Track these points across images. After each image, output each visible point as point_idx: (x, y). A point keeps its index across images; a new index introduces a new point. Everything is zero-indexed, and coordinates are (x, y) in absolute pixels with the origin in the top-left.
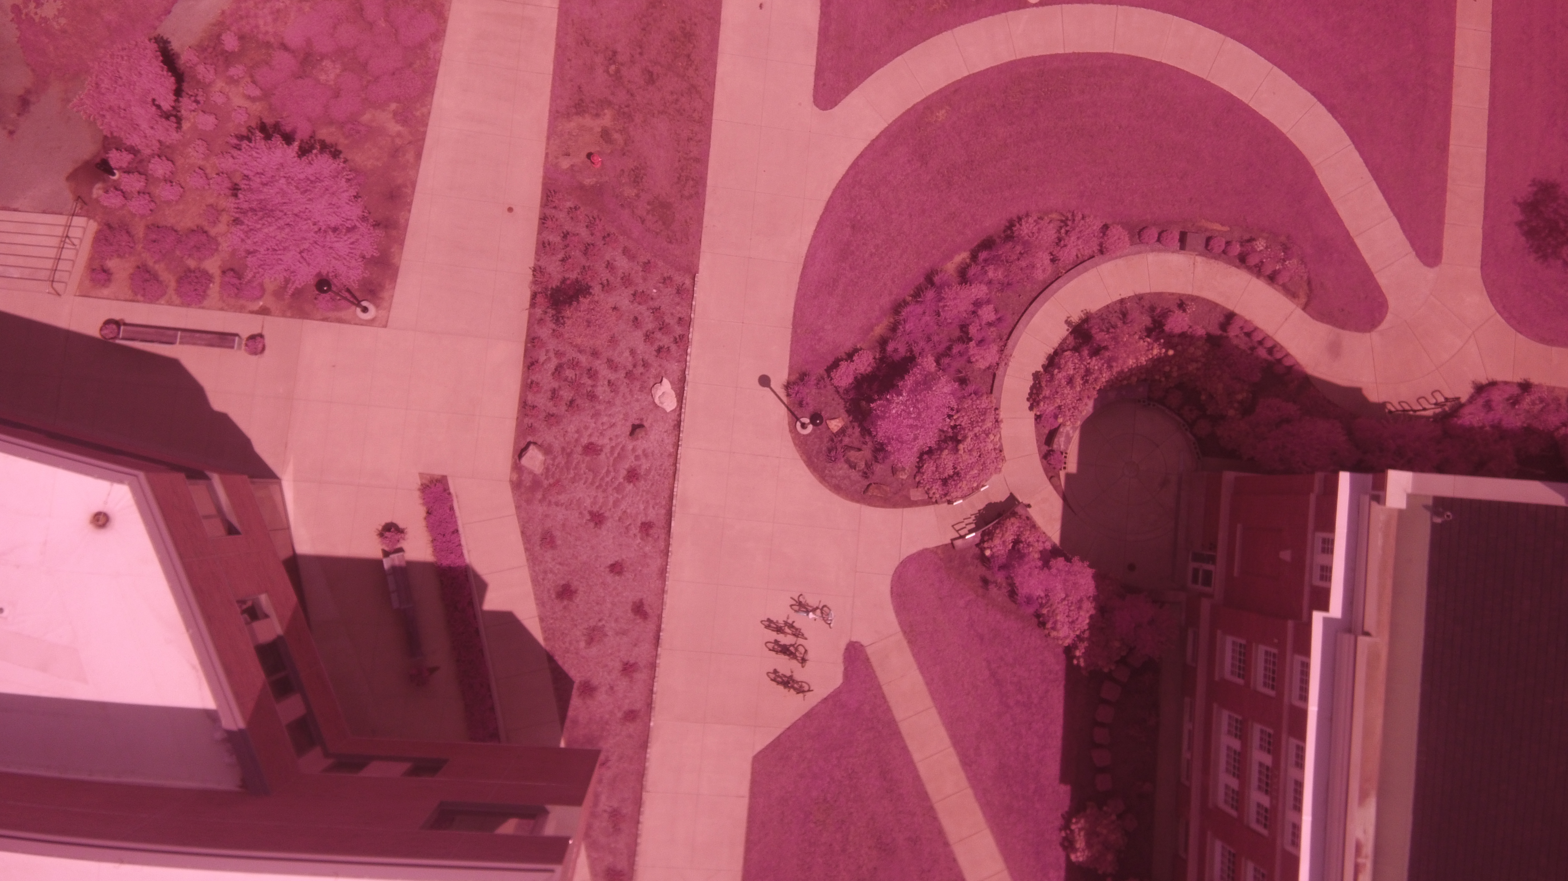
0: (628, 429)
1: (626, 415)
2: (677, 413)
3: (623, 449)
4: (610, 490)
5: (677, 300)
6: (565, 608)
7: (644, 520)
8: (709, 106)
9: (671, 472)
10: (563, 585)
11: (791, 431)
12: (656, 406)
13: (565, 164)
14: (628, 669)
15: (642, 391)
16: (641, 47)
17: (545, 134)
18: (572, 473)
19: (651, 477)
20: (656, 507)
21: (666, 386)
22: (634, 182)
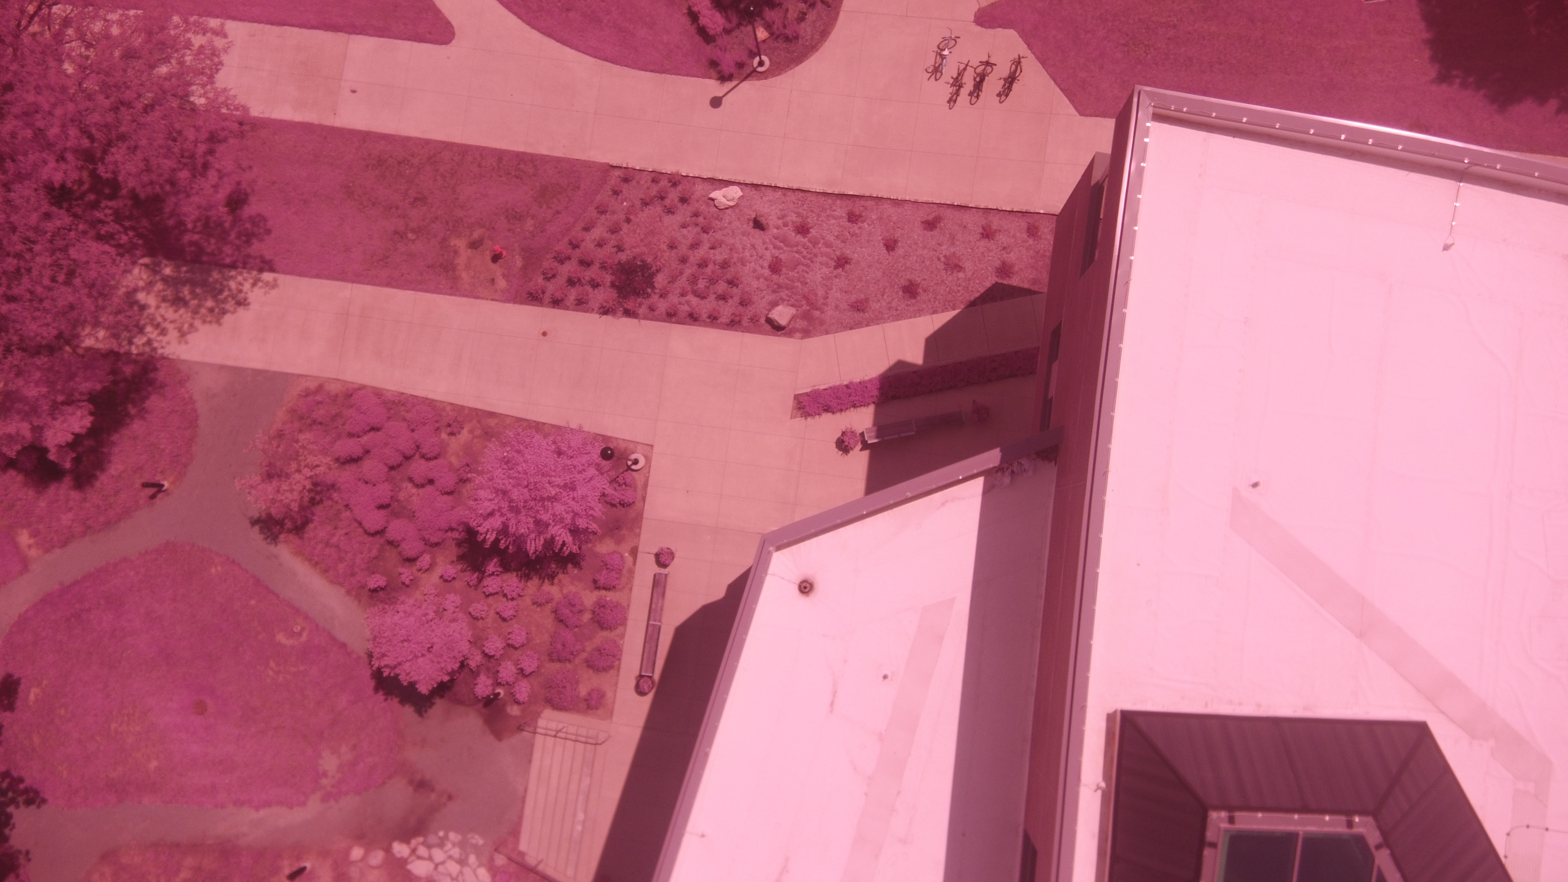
0: (757, 232)
1: (743, 234)
2: (744, 187)
3: (776, 238)
4: (815, 251)
5: (634, 183)
6: (925, 291)
7: (845, 220)
8: (448, 146)
9: (801, 194)
10: (903, 292)
11: (766, 78)
12: (737, 205)
13: (502, 283)
14: (987, 234)
15: (722, 218)
16: (391, 208)
17: (473, 300)
18: (798, 284)
19: (804, 213)
20: (834, 208)
21: (717, 194)
22: (519, 220)
